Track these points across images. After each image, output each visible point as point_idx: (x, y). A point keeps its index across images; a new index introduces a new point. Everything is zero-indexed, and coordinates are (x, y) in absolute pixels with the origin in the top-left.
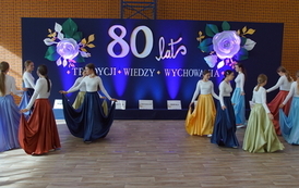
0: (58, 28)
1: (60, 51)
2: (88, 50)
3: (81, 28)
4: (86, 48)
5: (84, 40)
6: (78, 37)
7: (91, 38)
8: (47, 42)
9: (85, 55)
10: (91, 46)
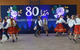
0: (11, 8)
1: (12, 15)
2: (20, 14)
3: (18, 8)
4: (20, 13)
5: (19, 11)
6: (17, 10)
7: (21, 11)
8: (8, 12)
9: (19, 15)
10: (21, 13)
